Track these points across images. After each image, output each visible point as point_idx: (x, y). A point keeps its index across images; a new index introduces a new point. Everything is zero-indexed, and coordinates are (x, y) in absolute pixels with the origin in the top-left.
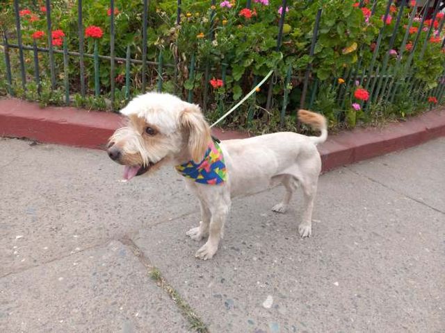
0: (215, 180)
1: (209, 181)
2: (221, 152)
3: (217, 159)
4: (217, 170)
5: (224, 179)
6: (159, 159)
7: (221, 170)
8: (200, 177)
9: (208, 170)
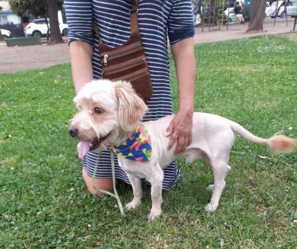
0: (142, 158)
1: (137, 159)
2: (149, 136)
3: (145, 141)
4: (144, 151)
5: (149, 159)
6: (108, 132)
7: (148, 151)
8: (131, 155)
9: (137, 149)
